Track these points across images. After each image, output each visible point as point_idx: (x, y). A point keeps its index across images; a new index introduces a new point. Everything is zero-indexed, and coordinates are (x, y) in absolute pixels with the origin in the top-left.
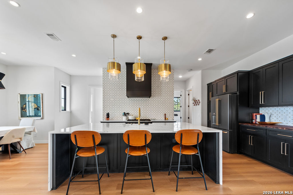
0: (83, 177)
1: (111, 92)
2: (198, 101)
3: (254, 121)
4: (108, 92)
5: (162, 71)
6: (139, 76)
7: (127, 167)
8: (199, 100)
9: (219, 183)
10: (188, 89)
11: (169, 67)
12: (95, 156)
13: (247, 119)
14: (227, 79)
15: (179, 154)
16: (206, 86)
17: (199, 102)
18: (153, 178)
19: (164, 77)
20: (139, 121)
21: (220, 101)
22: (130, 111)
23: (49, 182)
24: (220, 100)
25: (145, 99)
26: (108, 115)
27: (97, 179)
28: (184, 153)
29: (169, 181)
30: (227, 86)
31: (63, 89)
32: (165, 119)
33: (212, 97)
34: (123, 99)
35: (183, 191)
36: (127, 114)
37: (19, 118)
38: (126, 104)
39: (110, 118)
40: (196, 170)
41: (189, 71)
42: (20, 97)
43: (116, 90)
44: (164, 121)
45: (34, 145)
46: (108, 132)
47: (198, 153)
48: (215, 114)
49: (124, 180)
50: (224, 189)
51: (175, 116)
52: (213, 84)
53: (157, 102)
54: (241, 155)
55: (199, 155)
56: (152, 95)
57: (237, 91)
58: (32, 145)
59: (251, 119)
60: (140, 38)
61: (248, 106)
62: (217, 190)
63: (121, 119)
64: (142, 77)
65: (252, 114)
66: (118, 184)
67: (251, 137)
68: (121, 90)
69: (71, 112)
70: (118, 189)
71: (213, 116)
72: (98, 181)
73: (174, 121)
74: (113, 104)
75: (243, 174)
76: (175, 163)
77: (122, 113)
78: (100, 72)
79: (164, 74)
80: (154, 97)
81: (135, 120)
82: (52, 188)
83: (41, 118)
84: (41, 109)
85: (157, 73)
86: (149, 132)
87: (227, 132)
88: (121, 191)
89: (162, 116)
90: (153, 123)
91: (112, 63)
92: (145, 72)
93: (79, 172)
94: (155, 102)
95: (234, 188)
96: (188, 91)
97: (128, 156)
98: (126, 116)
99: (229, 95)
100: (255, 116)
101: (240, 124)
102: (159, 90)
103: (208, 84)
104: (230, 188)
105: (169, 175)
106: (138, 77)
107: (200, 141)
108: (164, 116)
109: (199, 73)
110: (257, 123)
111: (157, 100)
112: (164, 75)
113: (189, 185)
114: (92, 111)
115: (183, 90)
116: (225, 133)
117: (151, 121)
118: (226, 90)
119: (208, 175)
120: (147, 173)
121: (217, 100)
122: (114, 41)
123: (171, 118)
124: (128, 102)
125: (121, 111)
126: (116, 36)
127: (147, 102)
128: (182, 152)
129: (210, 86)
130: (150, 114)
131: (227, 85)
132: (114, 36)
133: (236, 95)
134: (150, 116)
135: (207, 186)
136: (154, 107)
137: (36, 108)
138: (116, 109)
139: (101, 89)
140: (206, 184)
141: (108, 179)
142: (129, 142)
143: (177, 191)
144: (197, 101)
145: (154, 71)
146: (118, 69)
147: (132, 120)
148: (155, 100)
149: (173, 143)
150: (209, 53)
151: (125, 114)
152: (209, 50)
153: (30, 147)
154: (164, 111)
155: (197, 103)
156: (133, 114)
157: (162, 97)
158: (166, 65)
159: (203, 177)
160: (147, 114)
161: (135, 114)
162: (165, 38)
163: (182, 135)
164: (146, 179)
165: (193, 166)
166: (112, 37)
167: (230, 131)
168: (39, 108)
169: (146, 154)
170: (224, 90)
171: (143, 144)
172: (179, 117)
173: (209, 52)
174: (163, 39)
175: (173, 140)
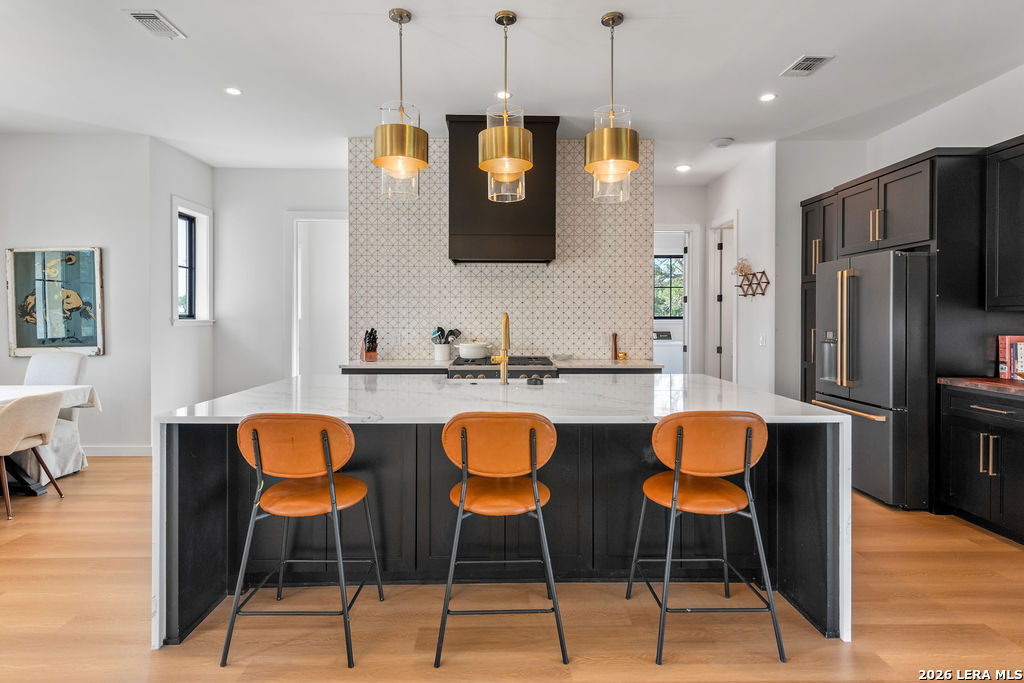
0: (279, 597)
1: (383, 240)
2: (759, 276)
3: (1004, 370)
4: (372, 240)
5: (601, 158)
6: (506, 179)
7: (457, 560)
8: (763, 273)
9: (837, 636)
10: (716, 224)
11: (629, 143)
12: (332, 513)
13: (973, 357)
14: (885, 185)
15: (670, 509)
16: (798, 213)
17: (764, 280)
18: (562, 606)
19: (611, 179)
20: (503, 368)
21: (854, 281)
22: (466, 323)
23: (155, 612)
24: (857, 274)
25: (528, 272)
26: (371, 339)
27: (339, 608)
28: (689, 508)
29: (629, 622)
30: (889, 215)
31: (183, 225)
32: (616, 357)
33: (823, 259)
34: (435, 272)
35: (683, 663)
36: (451, 333)
37: (10, 349)
38: (445, 292)
39: (379, 350)
40: (742, 578)
41: (719, 146)
42: (15, 264)
43: (404, 230)
44: (610, 364)
45: (83, 464)
46: (382, 418)
47: (747, 509)
48: (835, 335)
49: (447, 612)
50: (858, 660)
51: (659, 338)
52: (826, 202)
53: (579, 282)
54: (944, 517)
55: (753, 515)
56: (558, 251)
57: (931, 238)
58: (76, 461)
59: (994, 359)
60: (507, 19)
61: (980, 304)
62: (830, 661)
63: (425, 354)
64: (518, 181)
65: (997, 340)
66: (421, 629)
67: (986, 439)
68: (425, 230)
69: (215, 323)
70: (420, 646)
71: (826, 346)
72: (342, 613)
73: (656, 364)
74: (393, 292)
75: (941, 601)
76: (654, 548)
77: (430, 332)
78: (336, 154)
79: (611, 171)
80: (569, 262)
81: (486, 360)
82: (164, 636)
83: (95, 349)
84: (99, 311)
85: (579, 168)
86: (547, 421)
87: (882, 419)
88: (432, 656)
89: (600, 343)
90: (563, 379)
91: (394, 129)
92: (529, 165)
93: (267, 578)
94: (569, 282)
95: (897, 657)
96: (716, 229)
97: (461, 517)
98: (447, 342)
99: (895, 256)
100: (1011, 346)
101: (942, 381)
102: (590, 230)
103: (804, 204)
104: (885, 655)
105: (628, 597)
106: (499, 184)
107: (755, 460)
108: (611, 343)
109: (764, 153)
110: (1019, 378)
111: (579, 272)
112: (608, 175)
113: (709, 641)
114: (300, 316)
115: (697, 228)
116: (874, 420)
117: (553, 368)
118: (885, 234)
119: (794, 602)
120: (539, 589)
121: (842, 276)
122: (401, 35)
123: (641, 354)
124: (456, 282)
125: (425, 323)
126: (409, 16)
127: (538, 282)
128: (682, 503)
129: (814, 212)
130: (548, 334)
131: (885, 211)
132: (402, 16)
133: (926, 254)
134: (548, 344)
135: (786, 647)
136: (569, 303)
137: (78, 309)
138: (404, 312)
139: (342, 227)
140: (783, 636)
141: (383, 608)
142: (465, 461)
143: (659, 661)
144: (754, 275)
145: (569, 147)
146: (416, 155)
147: (473, 361)
148: (569, 272)
149: (645, 462)
150: (807, 72)
151: (445, 336)
152: (807, 59)
153: (69, 470)
154: (610, 323)
155: (754, 286)
156: (476, 333)
157: (600, 262)
158: (616, 133)
159: (769, 607)
160: (538, 333)
161: (486, 334)
162: (615, 20)
163: (680, 432)
164: (535, 611)
165: (729, 559)
166: (394, 19)
167: (896, 414)
168: (88, 308)
169: (534, 507)
170: (874, 234)
171: (524, 468)
172: (676, 344)
173: (805, 69)
174: (605, 23)
175: (647, 452)
